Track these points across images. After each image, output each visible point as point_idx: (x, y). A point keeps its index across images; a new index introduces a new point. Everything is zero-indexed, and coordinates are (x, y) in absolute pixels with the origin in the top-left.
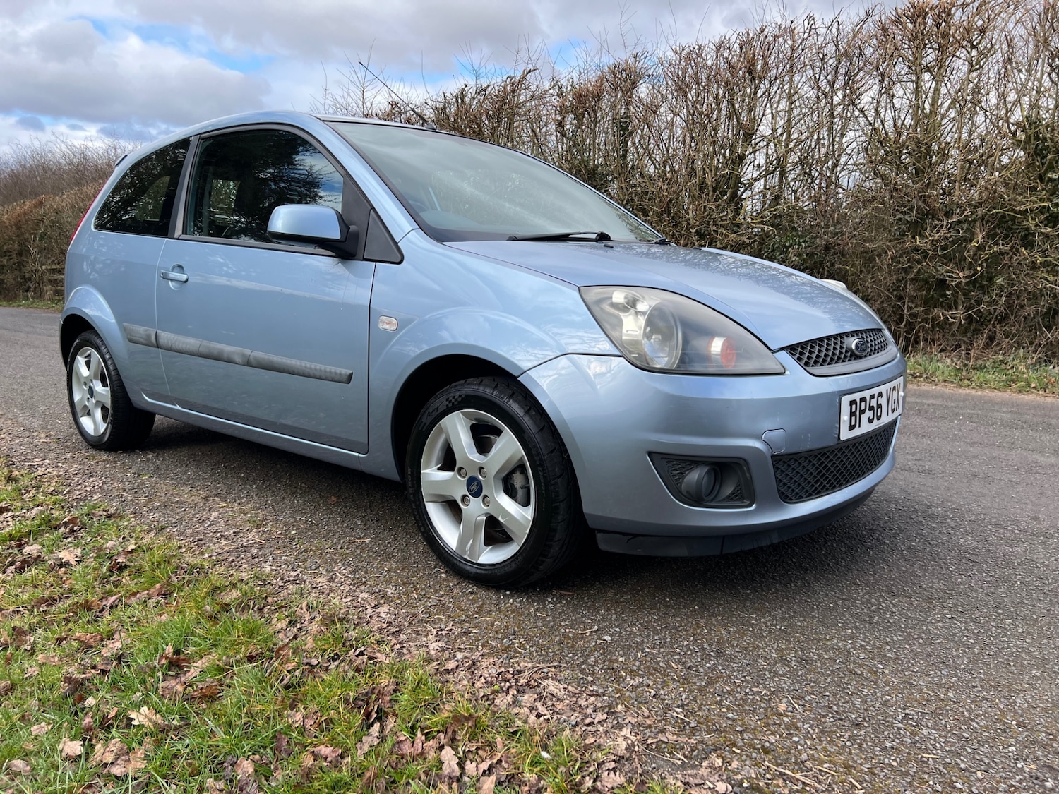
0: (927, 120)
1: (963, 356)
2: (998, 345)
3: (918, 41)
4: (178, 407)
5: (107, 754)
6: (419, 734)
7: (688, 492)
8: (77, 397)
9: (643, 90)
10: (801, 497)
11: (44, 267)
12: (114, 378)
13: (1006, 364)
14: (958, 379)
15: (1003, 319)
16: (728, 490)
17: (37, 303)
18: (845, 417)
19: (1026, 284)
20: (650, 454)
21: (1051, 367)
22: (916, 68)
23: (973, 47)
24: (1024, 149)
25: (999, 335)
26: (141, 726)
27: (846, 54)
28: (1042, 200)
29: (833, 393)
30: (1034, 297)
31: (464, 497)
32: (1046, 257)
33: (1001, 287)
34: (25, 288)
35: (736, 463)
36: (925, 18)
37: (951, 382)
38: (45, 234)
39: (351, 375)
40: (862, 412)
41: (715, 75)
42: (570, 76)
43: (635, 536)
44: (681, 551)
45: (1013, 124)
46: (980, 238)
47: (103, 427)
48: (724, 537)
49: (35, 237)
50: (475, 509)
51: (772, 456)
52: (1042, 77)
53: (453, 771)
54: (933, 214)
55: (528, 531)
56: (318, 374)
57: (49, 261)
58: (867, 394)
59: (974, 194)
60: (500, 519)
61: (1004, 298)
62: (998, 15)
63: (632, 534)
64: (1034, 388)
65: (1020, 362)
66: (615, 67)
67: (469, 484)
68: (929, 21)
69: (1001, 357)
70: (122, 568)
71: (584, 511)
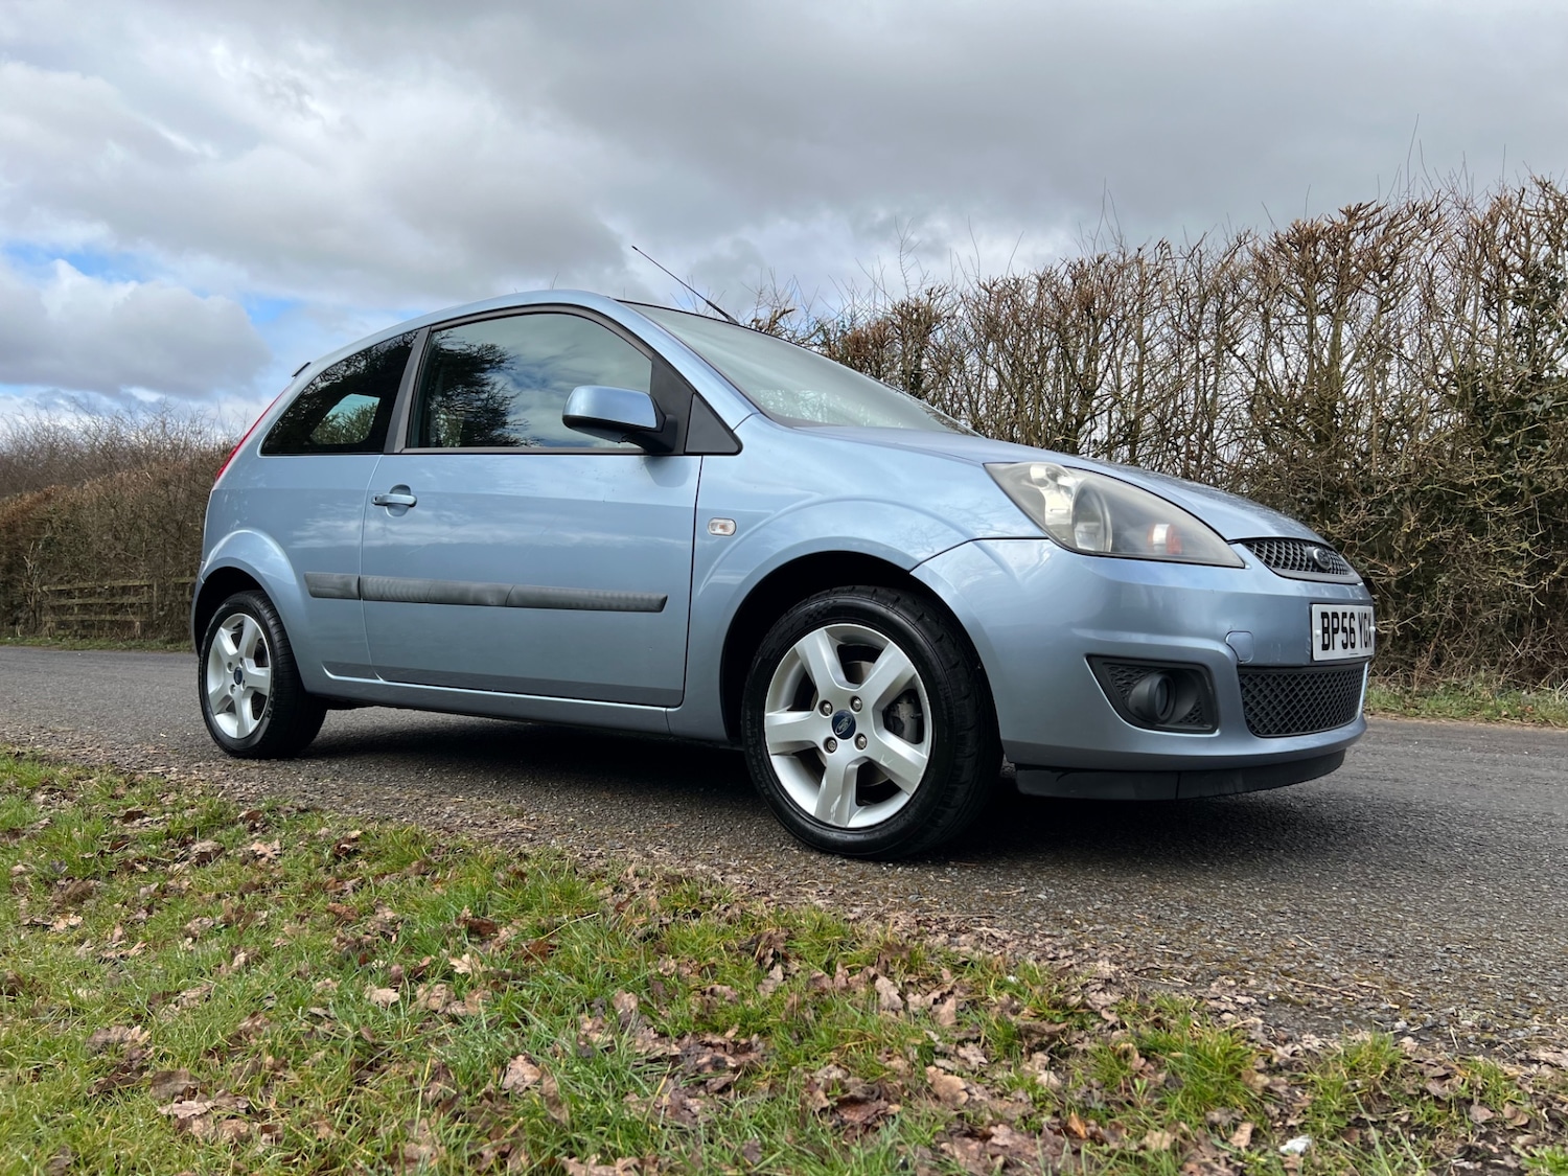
0: (1326, 378)
1: (1401, 679)
2: (1449, 664)
3: (1310, 273)
4: (381, 681)
5: (433, 1000)
6: (839, 969)
7: (1137, 708)
8: (212, 687)
9: (939, 336)
10: (1269, 732)
11: (45, 588)
12: (279, 652)
13: (1462, 690)
14: (1401, 708)
15: (1453, 629)
16: (1186, 708)
17: (30, 639)
18: (1318, 632)
19: (1479, 581)
20: (1089, 657)
21: (1525, 693)
22: (1309, 308)
23: (1383, 278)
24: (1460, 408)
25: (1449, 650)
26: (466, 976)
27: (1216, 288)
28: (1489, 471)
29: (1301, 598)
30: (1493, 599)
31: (828, 741)
32: (1503, 546)
33: (1446, 590)
34: (11, 619)
35: (1193, 671)
36: (1315, 244)
37: (1392, 711)
38: (52, 539)
39: (666, 598)
40: (1335, 631)
41: (1039, 316)
42: (840, 318)
43: (1066, 770)
44: (1124, 792)
45: (1442, 376)
46: (1412, 521)
47: (252, 725)
48: (1179, 773)
49: (36, 545)
50: (843, 757)
51: (1239, 667)
52: (1475, 317)
53: (895, 1002)
54: (1343, 491)
55: (922, 774)
56: (614, 604)
57: (55, 579)
58: (1340, 609)
59: (1399, 467)
60: (882, 762)
61: (1450, 602)
62: (1409, 242)
63: (1064, 768)
64: (1506, 716)
65: (1483, 685)
66: (903, 306)
67: (836, 722)
68: (1321, 248)
69: (1454, 680)
70: (350, 854)
71: (1002, 737)
